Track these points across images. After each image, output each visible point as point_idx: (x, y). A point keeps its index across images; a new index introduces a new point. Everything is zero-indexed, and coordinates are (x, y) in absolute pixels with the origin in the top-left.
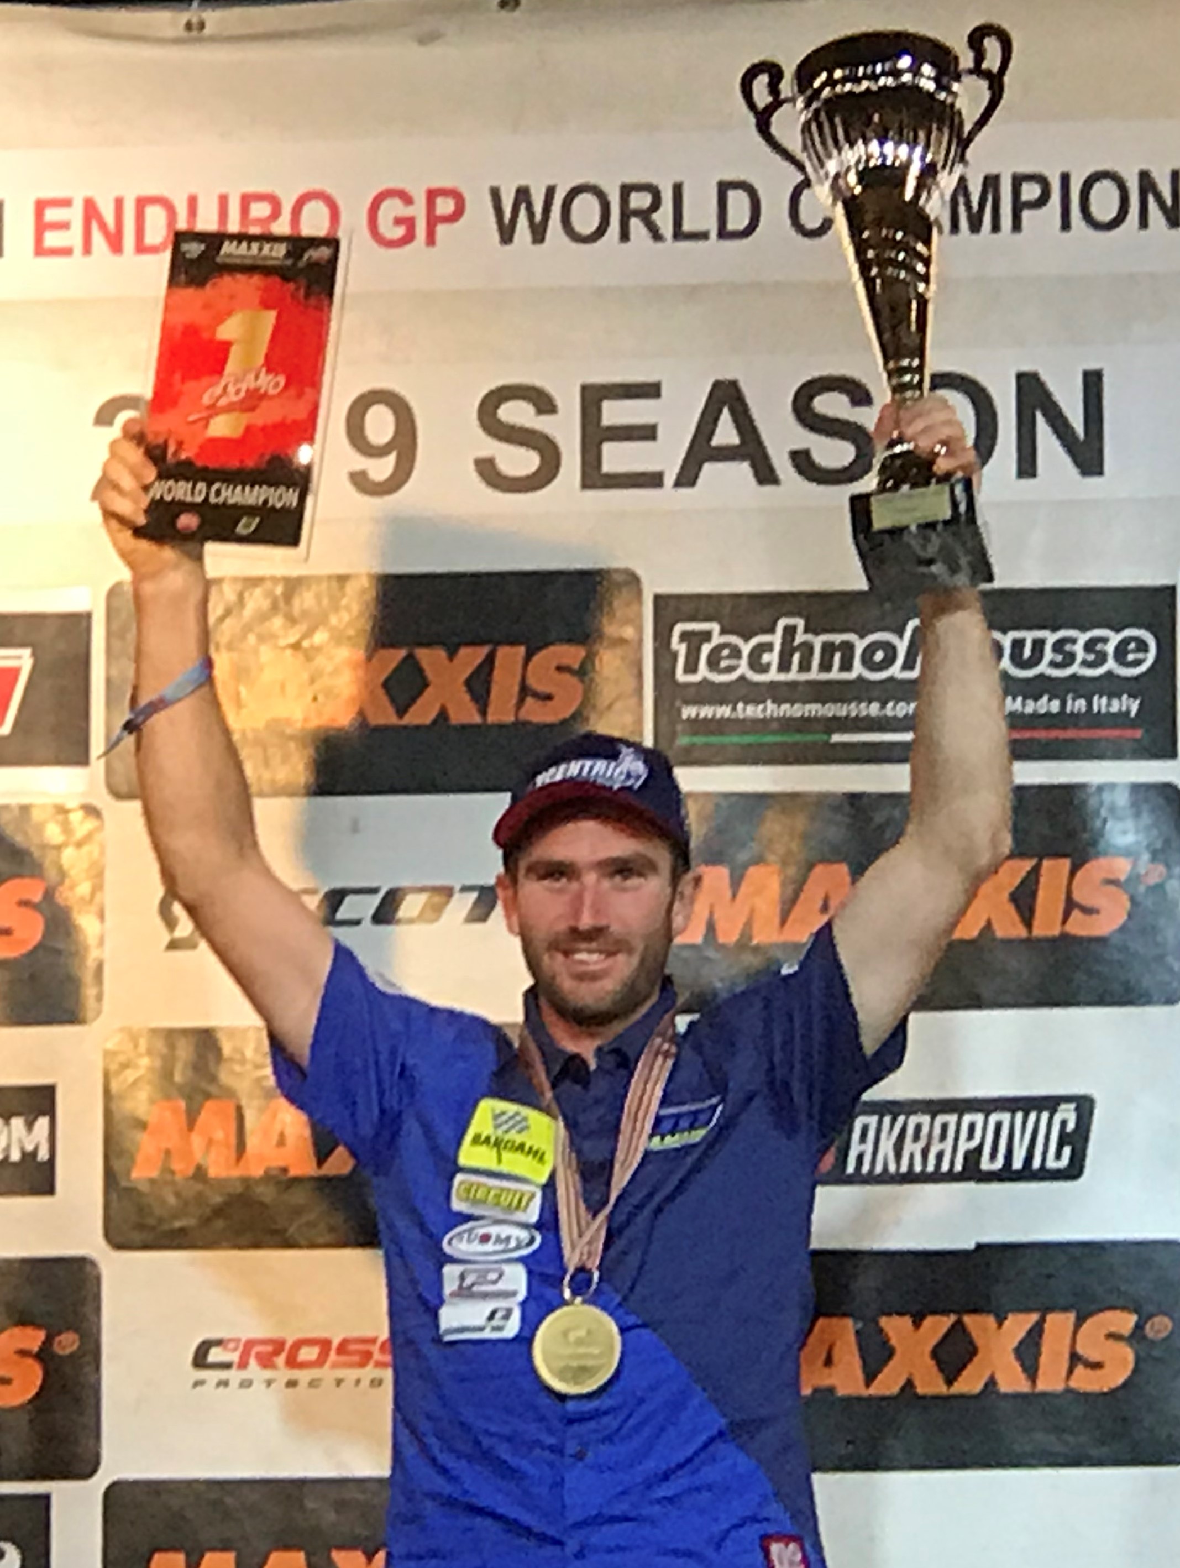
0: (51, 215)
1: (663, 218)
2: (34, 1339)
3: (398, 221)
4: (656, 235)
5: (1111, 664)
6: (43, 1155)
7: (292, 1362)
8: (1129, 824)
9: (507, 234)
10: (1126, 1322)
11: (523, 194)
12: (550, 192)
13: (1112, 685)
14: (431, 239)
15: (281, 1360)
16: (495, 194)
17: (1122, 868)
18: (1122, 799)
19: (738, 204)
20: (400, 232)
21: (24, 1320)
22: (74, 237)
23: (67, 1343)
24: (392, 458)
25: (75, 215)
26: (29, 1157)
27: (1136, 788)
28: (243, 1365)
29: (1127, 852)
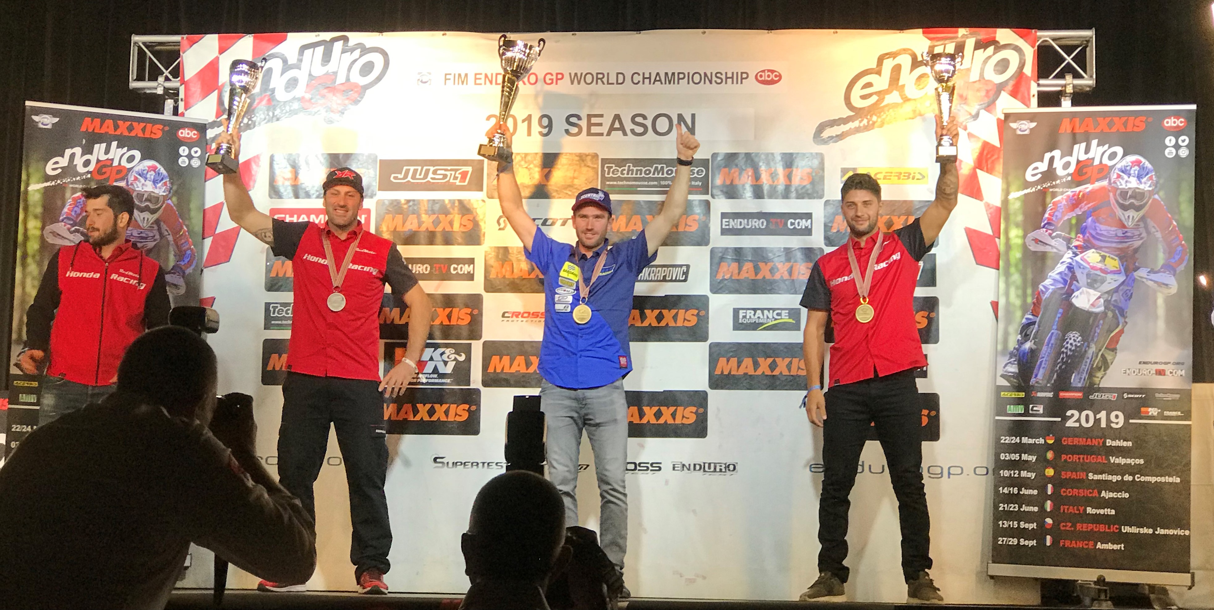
0: (478, 76)
1: (605, 80)
2: (469, 311)
3: (550, 79)
4: (603, 83)
5: (696, 175)
6: (472, 272)
7: (522, 317)
8: (698, 208)
9: (572, 83)
10: (696, 312)
11: (576, 74)
12: (582, 74)
13: (695, 179)
14: (557, 84)
15: (520, 316)
16: (570, 74)
17: (697, 217)
18: (697, 203)
19: (620, 76)
20: (550, 81)
21: (467, 306)
22: (482, 81)
23: (476, 312)
24: (547, 129)
25: (483, 77)
26: (469, 272)
27: (700, 201)
28: (512, 317)
29: (699, 214)
